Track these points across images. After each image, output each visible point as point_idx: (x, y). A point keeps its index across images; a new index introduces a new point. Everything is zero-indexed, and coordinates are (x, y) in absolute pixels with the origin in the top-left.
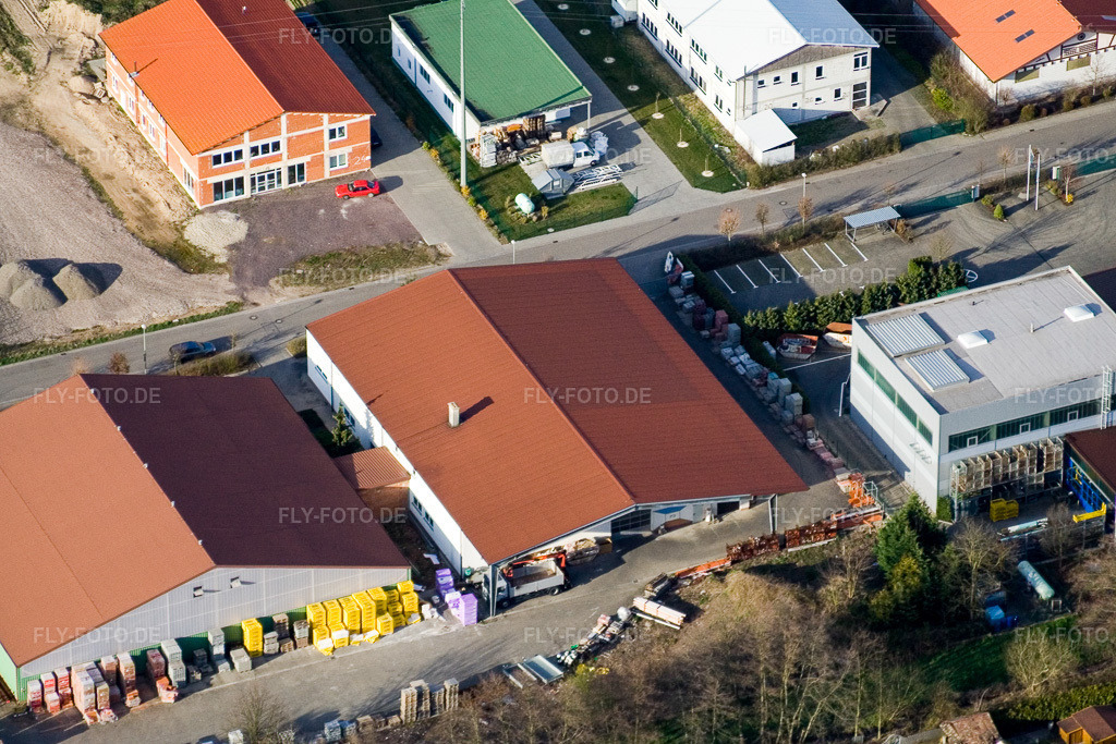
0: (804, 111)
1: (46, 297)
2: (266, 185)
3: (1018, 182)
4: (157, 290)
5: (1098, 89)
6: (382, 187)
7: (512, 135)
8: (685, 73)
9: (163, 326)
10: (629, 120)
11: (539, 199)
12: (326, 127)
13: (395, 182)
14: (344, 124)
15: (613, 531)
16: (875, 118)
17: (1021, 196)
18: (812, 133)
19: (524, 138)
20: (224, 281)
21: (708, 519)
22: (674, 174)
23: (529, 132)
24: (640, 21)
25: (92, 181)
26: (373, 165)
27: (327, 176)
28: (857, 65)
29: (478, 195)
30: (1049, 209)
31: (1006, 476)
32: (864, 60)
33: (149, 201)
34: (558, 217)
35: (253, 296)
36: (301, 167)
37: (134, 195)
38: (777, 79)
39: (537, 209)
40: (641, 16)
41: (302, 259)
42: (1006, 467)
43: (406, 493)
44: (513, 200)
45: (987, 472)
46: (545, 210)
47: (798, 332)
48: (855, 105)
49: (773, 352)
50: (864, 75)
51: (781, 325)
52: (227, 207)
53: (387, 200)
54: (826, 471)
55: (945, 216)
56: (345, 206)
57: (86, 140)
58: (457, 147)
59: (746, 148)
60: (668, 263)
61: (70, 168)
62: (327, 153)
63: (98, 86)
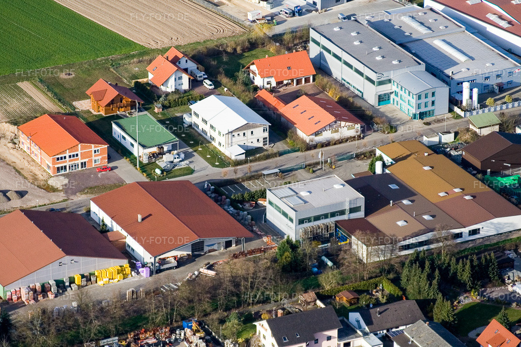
0: (247, 146)
1: (4, 199)
2: (74, 169)
3: (318, 163)
4: (40, 197)
5: (342, 140)
6: (112, 169)
7: (153, 154)
8: (208, 138)
9: (43, 206)
10: (191, 150)
11: (163, 171)
12: (93, 149)
13: (116, 167)
14: (99, 148)
15: (192, 252)
16: (270, 148)
17: (318, 167)
18: (250, 152)
19: (157, 155)
20: (62, 194)
21: (222, 249)
22: (207, 164)
23: (158, 153)
24: (193, 124)
25: (17, 170)
26: (108, 163)
27: (93, 166)
28: (264, 131)
29: (143, 170)
30: (327, 170)
31: (317, 233)
32: (266, 129)
33: (35, 175)
34: (169, 175)
35: (72, 197)
36: (85, 162)
37: (31, 173)
38: (238, 134)
39: (162, 173)
40: (193, 123)
41: (87, 188)
42: (317, 230)
43: (125, 243)
44: (154, 172)
45: (311, 232)
46: (165, 173)
47: (249, 201)
48: (264, 145)
49: (241, 206)
50: (266, 135)
51: (243, 199)
52: (61, 175)
53: (113, 172)
54: (260, 237)
55: (294, 173)
56: (100, 174)
57: (14, 160)
58: (136, 158)
59: (229, 156)
60: (206, 186)
61: (9, 167)
62: (94, 158)
63: (17, 146)
